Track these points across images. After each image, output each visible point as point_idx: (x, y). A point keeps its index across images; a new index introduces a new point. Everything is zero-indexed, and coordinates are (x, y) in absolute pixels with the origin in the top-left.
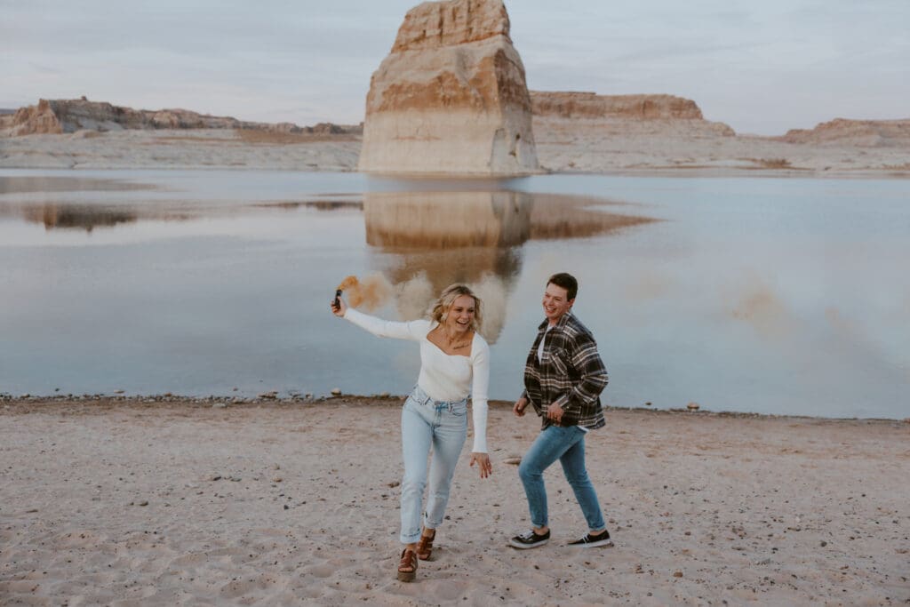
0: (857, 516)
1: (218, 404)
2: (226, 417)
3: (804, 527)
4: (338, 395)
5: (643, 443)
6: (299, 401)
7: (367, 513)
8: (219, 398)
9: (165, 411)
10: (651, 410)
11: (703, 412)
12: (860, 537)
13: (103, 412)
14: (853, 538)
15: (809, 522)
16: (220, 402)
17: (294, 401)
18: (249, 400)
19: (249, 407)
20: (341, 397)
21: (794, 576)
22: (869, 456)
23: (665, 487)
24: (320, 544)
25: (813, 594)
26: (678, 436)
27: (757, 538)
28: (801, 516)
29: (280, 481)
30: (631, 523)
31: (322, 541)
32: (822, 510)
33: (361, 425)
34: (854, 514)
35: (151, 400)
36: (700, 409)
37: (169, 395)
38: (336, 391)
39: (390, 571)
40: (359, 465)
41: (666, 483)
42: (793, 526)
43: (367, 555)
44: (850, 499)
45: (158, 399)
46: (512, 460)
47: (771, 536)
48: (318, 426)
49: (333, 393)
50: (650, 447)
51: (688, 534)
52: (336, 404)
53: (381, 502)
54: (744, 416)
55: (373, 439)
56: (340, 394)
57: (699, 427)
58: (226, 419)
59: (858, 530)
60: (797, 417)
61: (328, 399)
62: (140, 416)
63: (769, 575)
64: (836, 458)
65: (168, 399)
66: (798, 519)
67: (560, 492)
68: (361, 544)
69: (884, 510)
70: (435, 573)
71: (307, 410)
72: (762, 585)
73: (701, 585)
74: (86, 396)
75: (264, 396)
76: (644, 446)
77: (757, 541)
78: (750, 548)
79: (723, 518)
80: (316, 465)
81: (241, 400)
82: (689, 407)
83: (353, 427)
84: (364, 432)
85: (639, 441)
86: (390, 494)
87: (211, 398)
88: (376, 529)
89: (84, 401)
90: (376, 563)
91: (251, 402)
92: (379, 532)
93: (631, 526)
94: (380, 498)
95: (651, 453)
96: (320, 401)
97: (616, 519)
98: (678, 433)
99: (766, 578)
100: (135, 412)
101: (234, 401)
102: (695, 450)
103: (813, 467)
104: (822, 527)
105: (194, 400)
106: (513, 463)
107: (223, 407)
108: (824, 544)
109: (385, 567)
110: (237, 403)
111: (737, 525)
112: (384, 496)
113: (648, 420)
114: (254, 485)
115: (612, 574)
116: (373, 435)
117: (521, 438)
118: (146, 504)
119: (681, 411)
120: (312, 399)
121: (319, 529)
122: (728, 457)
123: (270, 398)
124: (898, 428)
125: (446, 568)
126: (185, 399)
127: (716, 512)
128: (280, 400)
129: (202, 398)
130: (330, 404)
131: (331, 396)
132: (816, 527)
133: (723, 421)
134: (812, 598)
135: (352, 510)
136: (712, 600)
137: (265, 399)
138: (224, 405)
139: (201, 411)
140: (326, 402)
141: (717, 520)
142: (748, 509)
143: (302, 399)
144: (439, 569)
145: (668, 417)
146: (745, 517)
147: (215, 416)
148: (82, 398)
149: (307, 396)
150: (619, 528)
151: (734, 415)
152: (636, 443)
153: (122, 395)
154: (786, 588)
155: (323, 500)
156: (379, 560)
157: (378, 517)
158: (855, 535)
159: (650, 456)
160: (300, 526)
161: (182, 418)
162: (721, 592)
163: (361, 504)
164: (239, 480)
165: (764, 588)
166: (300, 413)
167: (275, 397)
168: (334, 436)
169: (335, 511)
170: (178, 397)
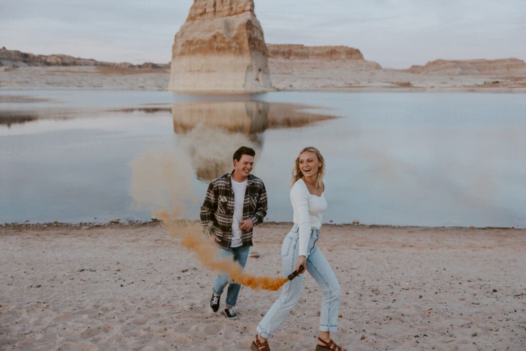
0: (439, 281)
1: (85, 227)
2: (89, 234)
3: (411, 287)
5: (327, 243)
6: (133, 224)
7: (168, 288)
8: (85, 223)
9: (53, 232)
10: (333, 225)
11: (361, 225)
12: (440, 292)
13: (16, 233)
14: (437, 293)
15: (414, 285)
16: (86, 226)
17: (129, 224)
18: (103, 224)
19: (103, 228)
20: (157, 221)
21: (403, 315)
22: (449, 247)
23: (337, 268)
24: (139, 306)
25: (412, 324)
26: (347, 239)
27: (385, 295)
28: (410, 281)
29: (119, 270)
30: (317, 289)
31: (141, 304)
32: (421, 278)
33: (168, 237)
34: (439, 280)
35: (45, 226)
36: (360, 224)
37: (56, 223)
38: (154, 218)
39: (180, 320)
40: (165, 260)
41: (337, 266)
42: (405, 288)
43: (167, 311)
44: (437, 271)
45: (50, 225)
46: (253, 255)
47: (393, 293)
48: (143, 238)
49: (153, 219)
50: (330, 245)
51: (347, 294)
52: (154, 225)
53: (177, 281)
54: (384, 227)
55: (174, 245)
56: (156, 219)
57: (358, 234)
58: (89, 236)
59: (440, 288)
60: (412, 227)
61: (150, 222)
62: (38, 235)
63: (389, 315)
64: (432, 249)
65: (55, 225)
66: (408, 284)
67: (278, 272)
68: (164, 305)
69: (454, 277)
70: (205, 320)
71: (137, 229)
72: (385, 320)
73: (352, 321)
74: (6, 224)
75: (112, 222)
76: (327, 245)
77: (385, 296)
78: (381, 300)
79: (367, 284)
80: (141, 261)
81: (98, 224)
82: (354, 223)
83: (163, 239)
84: (169, 241)
85: (325, 242)
86: (182, 276)
87: (81, 224)
88: (173, 297)
89: (5, 227)
90: (171, 315)
91: (104, 225)
92: (175, 298)
93: (316, 290)
94: (176, 278)
95: (331, 249)
96: (145, 224)
97: (308, 287)
98: (346, 237)
99: (388, 317)
100: (35, 233)
101: (95, 225)
102: (355, 247)
103: (418, 254)
104: (421, 287)
105: (71, 225)
106: (253, 257)
107: (87, 229)
108: (421, 297)
109: (177, 318)
110: (96, 226)
111: (375, 288)
112: (178, 278)
113: (330, 230)
114: (104, 274)
115: (304, 317)
116: (174, 243)
117: (258, 242)
118: (40, 286)
119: (349, 225)
120: (140, 223)
121: (140, 297)
122: (373, 250)
123: (116, 223)
124: (466, 232)
125: (211, 317)
126: (65, 225)
127: (364, 281)
128: (121, 224)
129: (75, 224)
130: (150, 225)
132: (418, 287)
133: (371, 230)
134: (411, 327)
135: (160, 286)
136: (357, 330)
137: (113, 223)
138: (88, 227)
139: (75, 231)
140: (148, 224)
141: (364, 285)
142: (381, 278)
143: (134, 223)
144: (207, 318)
145: (342, 228)
146: (380, 283)
147: (83, 234)
148: (4, 225)
149: (137, 221)
150: (310, 292)
151: (378, 227)
152: (322, 244)
153: (28, 223)
154: (397, 321)
155: (144, 281)
156: (173, 314)
157: (175, 290)
158: (438, 291)
159: (330, 251)
160: (129, 296)
161: (63, 236)
162: (362, 325)
163: (166, 283)
164: (95, 271)
165: (385, 322)
166: (133, 231)
167: (118, 223)
168: (152, 244)
169: (150, 286)
170: (61, 224)
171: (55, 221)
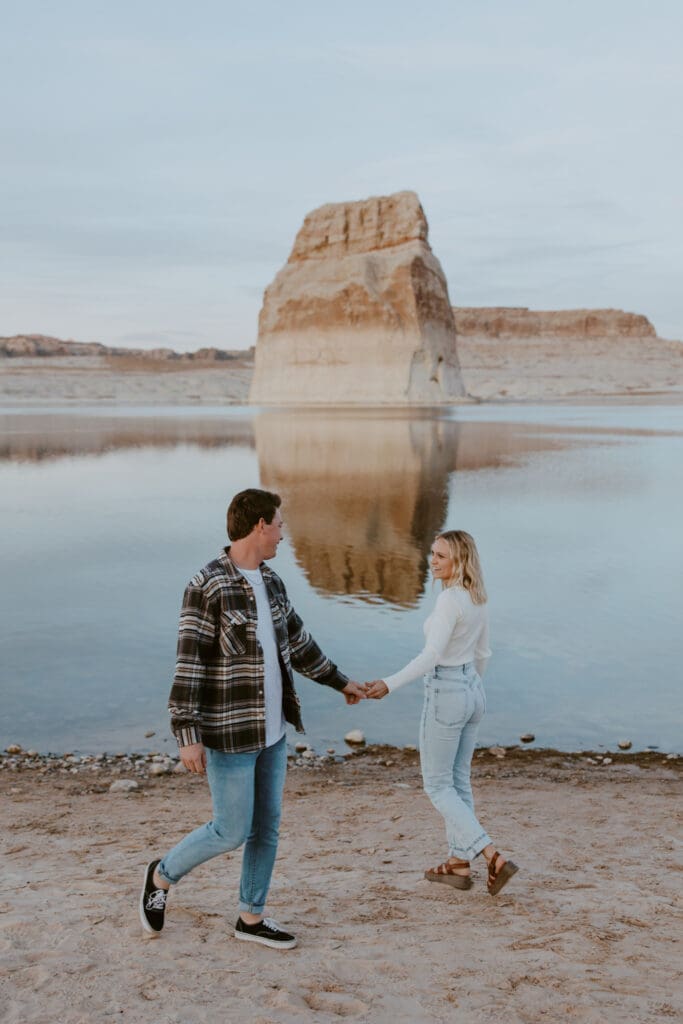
4: (361, 749)
8: (119, 759)
16: (123, 772)
19: (190, 790)
20: (368, 752)
37: (17, 752)
38: (356, 736)
49: (350, 743)
52: (371, 772)
56: (362, 743)
61: (347, 758)
65: (13, 762)
87: (104, 759)
96: (331, 761)
101: (155, 768)
105: (70, 767)
107: (132, 789)
110: (159, 775)
126: (50, 763)
129: (84, 758)
131: (349, 751)
138: (134, 784)
140: (347, 767)
149: (301, 750)
161: (45, 838)
170: (35, 758)
171: (13, 747)
